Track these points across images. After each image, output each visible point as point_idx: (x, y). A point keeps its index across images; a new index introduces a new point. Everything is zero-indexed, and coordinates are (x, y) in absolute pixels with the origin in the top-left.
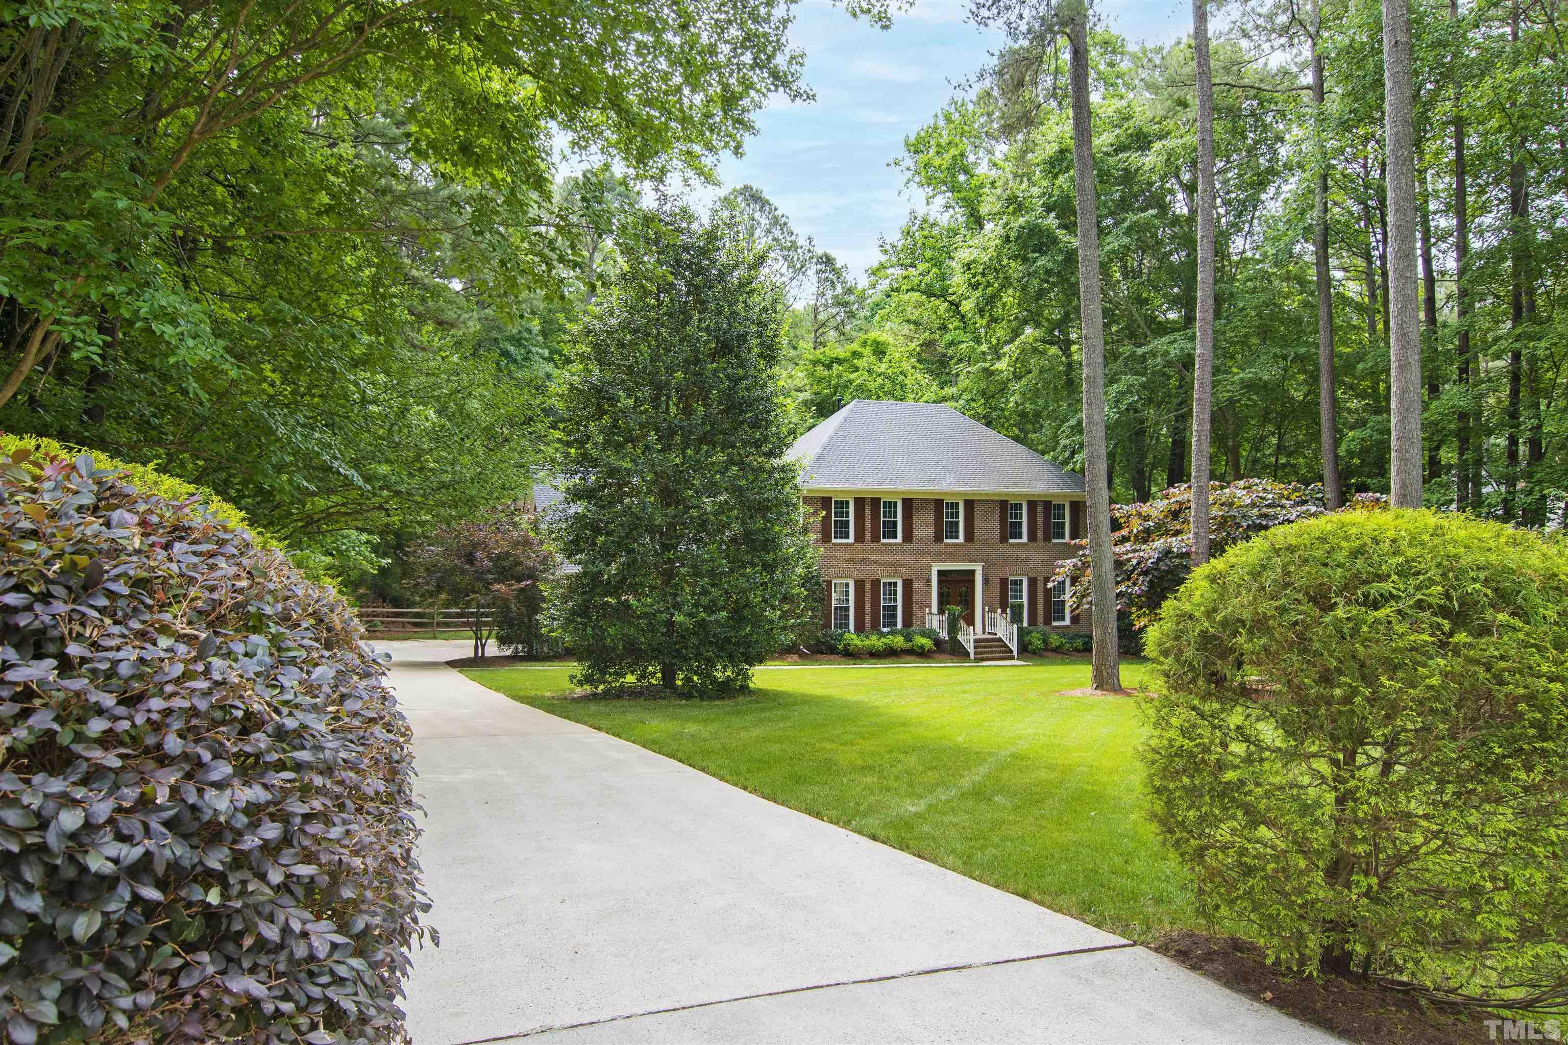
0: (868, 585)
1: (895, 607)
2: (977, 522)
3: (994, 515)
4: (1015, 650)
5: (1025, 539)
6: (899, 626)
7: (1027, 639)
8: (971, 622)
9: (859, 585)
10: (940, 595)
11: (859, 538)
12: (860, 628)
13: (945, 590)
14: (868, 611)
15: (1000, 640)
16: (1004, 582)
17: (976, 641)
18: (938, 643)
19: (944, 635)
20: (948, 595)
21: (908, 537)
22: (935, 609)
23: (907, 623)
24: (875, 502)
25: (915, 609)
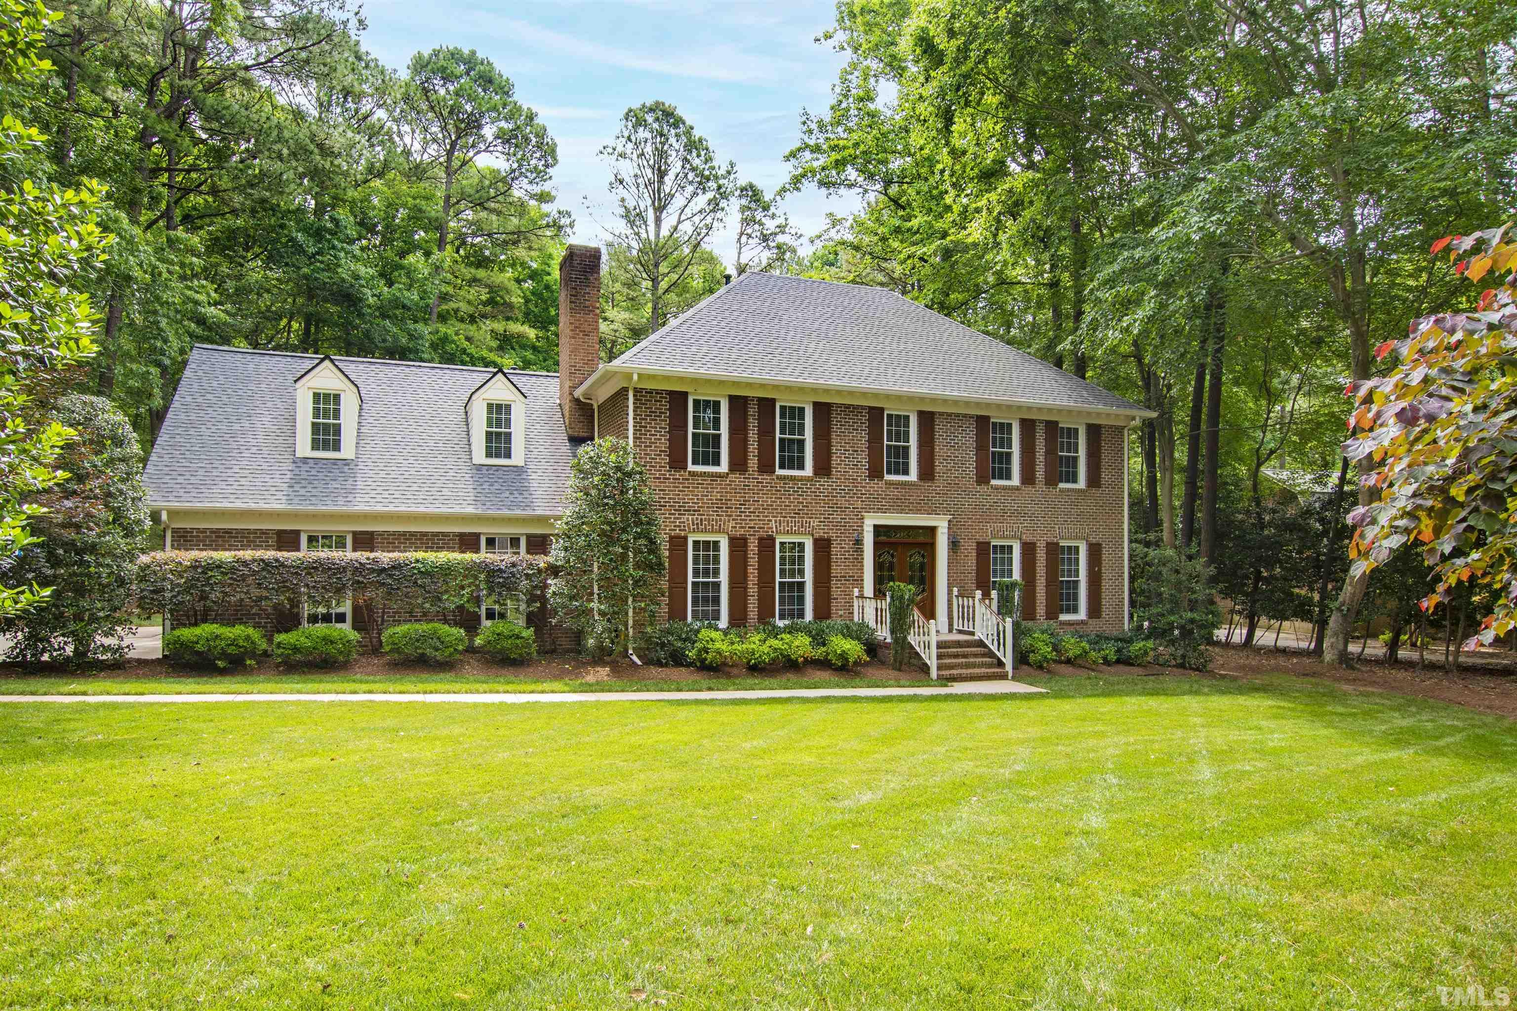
0: (753, 546)
1: (801, 586)
2: (940, 449)
3: (968, 438)
4: (1008, 662)
5: (1016, 481)
6: (809, 616)
7: (1026, 642)
8: (930, 614)
9: (738, 545)
10: (878, 566)
11: (738, 464)
12: (738, 619)
13: (886, 558)
14: (753, 590)
15: (981, 644)
16: (983, 548)
17: (940, 645)
18: (873, 648)
19: (884, 634)
20: (891, 568)
21: (823, 468)
22: (869, 590)
23: (823, 611)
24: (767, 405)
25: (836, 591)
